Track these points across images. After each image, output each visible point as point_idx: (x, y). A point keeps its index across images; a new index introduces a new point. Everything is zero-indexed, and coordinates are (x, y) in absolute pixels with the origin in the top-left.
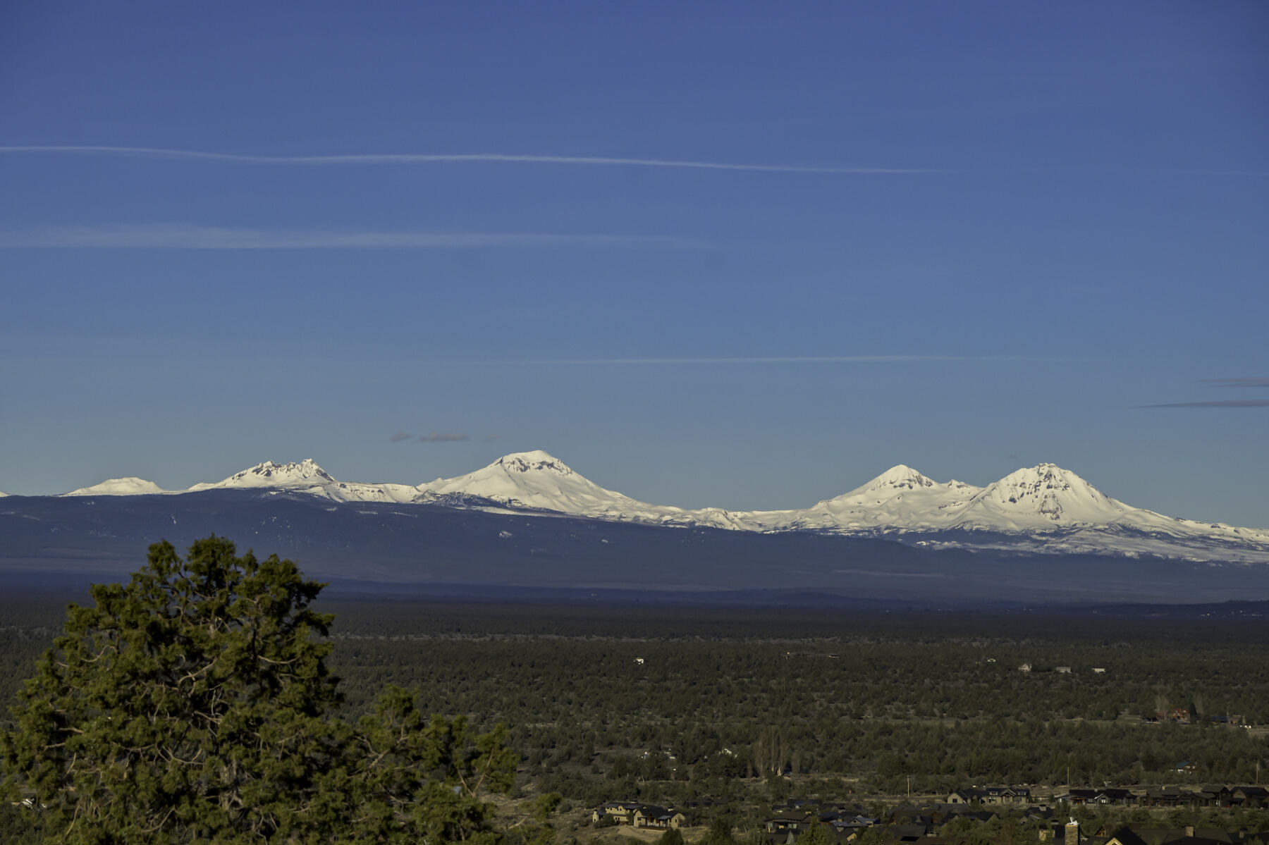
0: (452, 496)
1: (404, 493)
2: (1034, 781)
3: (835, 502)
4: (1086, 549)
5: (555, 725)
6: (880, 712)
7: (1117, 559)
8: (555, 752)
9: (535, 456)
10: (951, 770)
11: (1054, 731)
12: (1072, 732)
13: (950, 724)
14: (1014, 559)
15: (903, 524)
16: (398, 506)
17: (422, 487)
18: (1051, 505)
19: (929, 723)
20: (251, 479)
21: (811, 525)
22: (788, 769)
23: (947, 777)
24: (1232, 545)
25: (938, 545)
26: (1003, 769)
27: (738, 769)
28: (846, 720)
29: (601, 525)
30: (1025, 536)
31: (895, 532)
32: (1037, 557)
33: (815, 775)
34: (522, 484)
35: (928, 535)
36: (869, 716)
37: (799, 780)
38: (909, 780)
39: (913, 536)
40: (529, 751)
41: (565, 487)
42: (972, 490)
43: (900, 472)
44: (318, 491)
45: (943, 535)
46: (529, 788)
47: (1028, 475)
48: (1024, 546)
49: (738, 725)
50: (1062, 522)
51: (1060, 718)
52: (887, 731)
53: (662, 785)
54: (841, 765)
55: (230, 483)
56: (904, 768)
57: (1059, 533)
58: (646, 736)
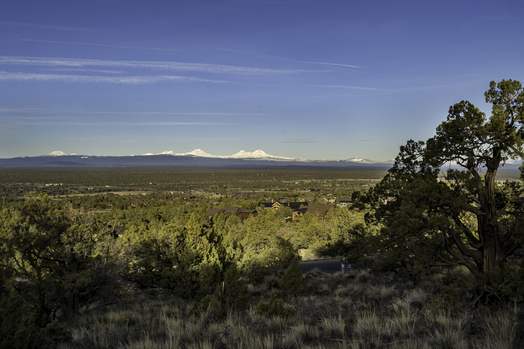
0: (189, 155)
1: (183, 154)
3: (235, 155)
4: (264, 160)
5: (204, 183)
6: (241, 180)
7: (268, 161)
8: (204, 186)
9: (199, 150)
10: (250, 187)
11: (262, 182)
12: (264, 182)
13: (250, 182)
14: (256, 161)
15: (243, 157)
16: (182, 156)
17: (185, 154)
18: (260, 155)
19: (247, 181)
20: (164, 153)
21: (232, 158)
22: (231, 188)
23: (250, 189)
24: (281, 159)
25: (247, 160)
26: (256, 187)
27: (226, 188)
28: (237, 181)
29: (207, 158)
30: (257, 158)
31: (242, 158)
32: (258, 161)
33: (235, 188)
34: (197, 153)
35: (246, 158)
36: (240, 181)
37: (233, 189)
38: (246, 189)
39: (244, 159)
40: (201, 186)
41: (202, 154)
42: (251, 153)
43: (242, 151)
44: (173, 154)
45: (247, 158)
46: (202, 191)
47: (257, 151)
48: (257, 160)
49: (225, 182)
50: (261, 157)
51: (262, 181)
52: (242, 183)
53: (217, 190)
54: (237, 187)
55: (162, 153)
56: (245, 187)
57: (261, 158)
58: (214, 184)
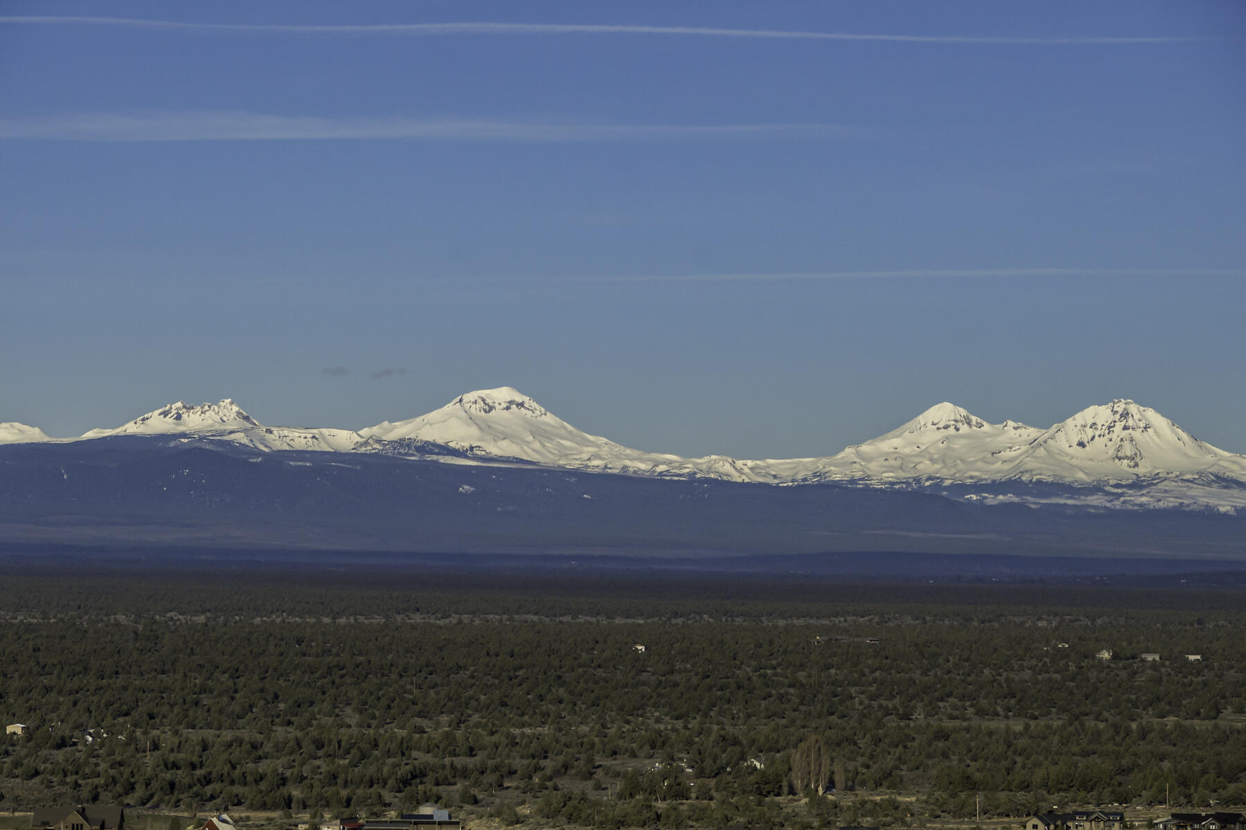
0: (401, 443)
1: (343, 439)
2: (1124, 799)
3: (865, 448)
4: (1171, 502)
5: (546, 730)
6: (932, 712)
7: (1209, 515)
8: (549, 764)
9: (502, 394)
10: (1026, 786)
11: (1143, 734)
12: (1165, 736)
13: (1018, 726)
14: (1082, 514)
15: (948, 475)
16: (337, 455)
17: (365, 432)
18: (1128, 450)
19: (993, 724)
20: (157, 423)
21: (837, 475)
22: (831, 785)
23: (1021, 796)
25: (991, 499)
26: (1088, 784)
27: (770, 785)
28: (892, 722)
29: (582, 477)
30: (1096, 488)
31: (938, 484)
32: (1112, 514)
33: (863, 794)
34: (487, 429)
35: (978, 487)
36: (919, 716)
37: (845, 800)
38: (978, 799)
39: (961, 488)
40: (518, 763)
41: (539, 432)
42: (1032, 432)
43: (944, 412)
44: (240, 438)
45: (996, 487)
46: (525, 810)
47: (1100, 414)
48: (1096, 500)
49: (765, 729)
50: (1143, 469)
51: (1149, 718)
52: (942, 735)
53: (684, 805)
55: (131, 428)
56: (970, 784)
57: (1138, 484)
58: (657, 743)
